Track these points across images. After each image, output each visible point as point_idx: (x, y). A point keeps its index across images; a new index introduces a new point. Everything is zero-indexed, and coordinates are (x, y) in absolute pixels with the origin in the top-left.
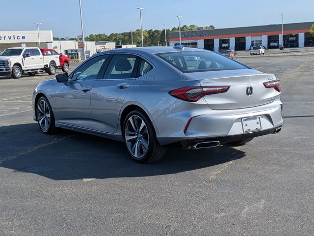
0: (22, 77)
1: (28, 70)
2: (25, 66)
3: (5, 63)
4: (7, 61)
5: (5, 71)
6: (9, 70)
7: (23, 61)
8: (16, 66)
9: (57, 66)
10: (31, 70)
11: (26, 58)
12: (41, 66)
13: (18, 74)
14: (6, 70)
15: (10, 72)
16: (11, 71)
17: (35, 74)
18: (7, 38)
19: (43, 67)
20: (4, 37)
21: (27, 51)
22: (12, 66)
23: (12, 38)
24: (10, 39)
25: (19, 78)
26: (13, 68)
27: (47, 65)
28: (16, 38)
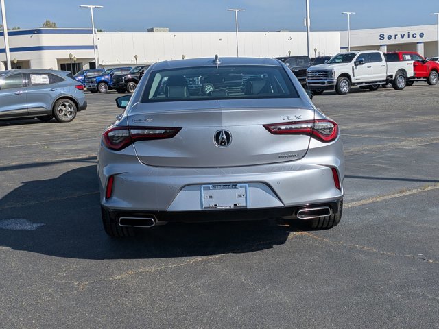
0: (350, 92)
1: (362, 83)
2: (356, 77)
3: (328, 73)
4: (331, 71)
5: (326, 84)
6: (333, 82)
7: (353, 70)
8: (343, 78)
9: (408, 76)
10: (366, 83)
11: (358, 66)
12: (383, 77)
13: (345, 88)
14: (329, 82)
15: (333, 86)
16: (335, 84)
17: (378, 88)
18: (399, 37)
19: (385, 78)
20: (396, 36)
21: (361, 56)
22: (336, 77)
23: (406, 36)
24: (403, 38)
25: (345, 93)
26: (338, 80)
27: (391, 76)
28: (411, 36)
